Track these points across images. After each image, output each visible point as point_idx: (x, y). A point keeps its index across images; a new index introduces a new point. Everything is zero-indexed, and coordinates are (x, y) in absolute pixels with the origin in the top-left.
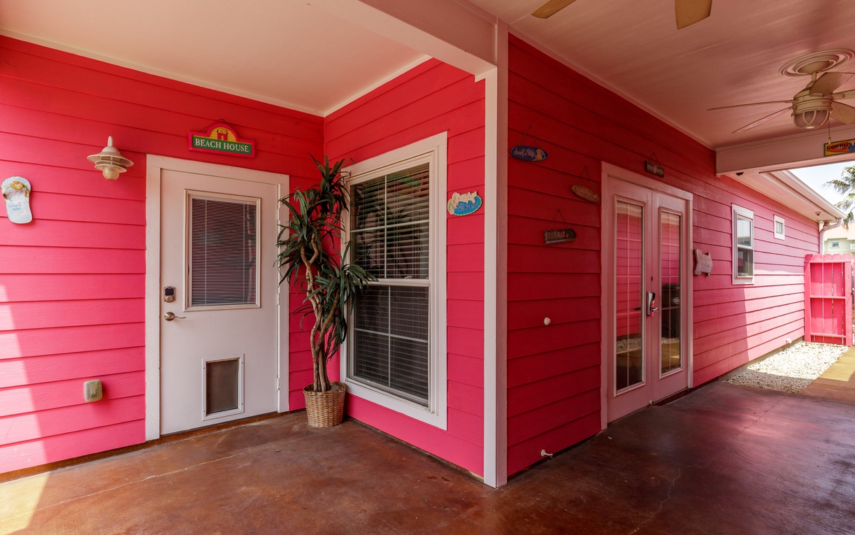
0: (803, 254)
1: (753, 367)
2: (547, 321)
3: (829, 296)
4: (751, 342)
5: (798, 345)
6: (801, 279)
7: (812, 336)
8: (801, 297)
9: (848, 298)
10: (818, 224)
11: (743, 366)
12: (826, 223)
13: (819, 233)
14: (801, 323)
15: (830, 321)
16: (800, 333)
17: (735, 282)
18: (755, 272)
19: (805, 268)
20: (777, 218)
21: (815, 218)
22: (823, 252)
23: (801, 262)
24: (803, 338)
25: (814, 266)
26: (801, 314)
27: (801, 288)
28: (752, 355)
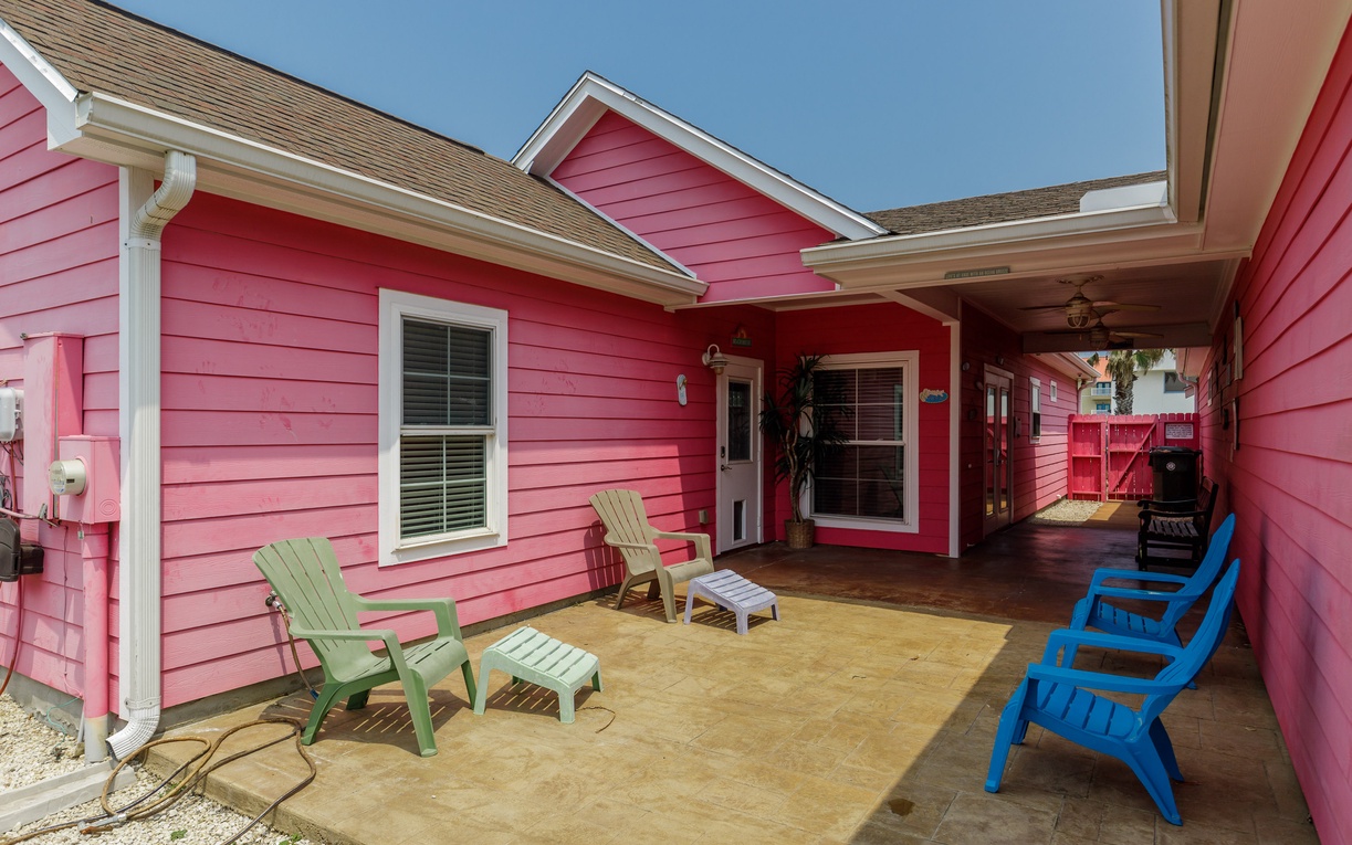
0: (1066, 414)
1: (1039, 516)
2: (970, 466)
3: (1088, 455)
4: (1039, 494)
5: (1064, 502)
6: (1065, 439)
7: (1074, 494)
8: (1065, 456)
9: (1103, 456)
10: (1077, 382)
11: (1034, 514)
12: (1084, 381)
13: (1078, 391)
14: (1065, 482)
15: (1088, 479)
16: (1065, 492)
17: (1032, 442)
18: (1042, 433)
19: (1068, 427)
20: (1053, 383)
21: (1075, 376)
22: (1082, 412)
23: (1065, 422)
24: (1066, 497)
25: (1077, 426)
26: (1064, 474)
27: (1065, 448)
28: (1040, 505)
